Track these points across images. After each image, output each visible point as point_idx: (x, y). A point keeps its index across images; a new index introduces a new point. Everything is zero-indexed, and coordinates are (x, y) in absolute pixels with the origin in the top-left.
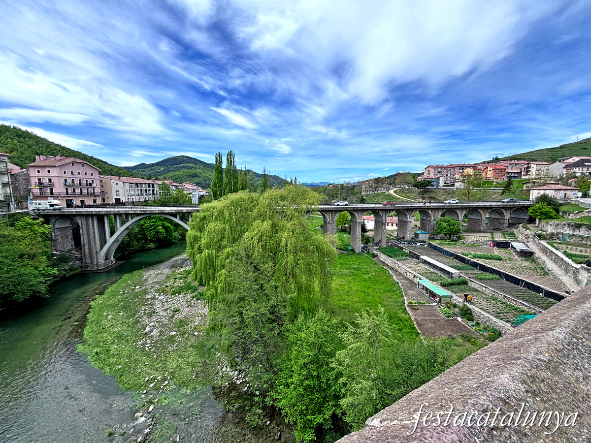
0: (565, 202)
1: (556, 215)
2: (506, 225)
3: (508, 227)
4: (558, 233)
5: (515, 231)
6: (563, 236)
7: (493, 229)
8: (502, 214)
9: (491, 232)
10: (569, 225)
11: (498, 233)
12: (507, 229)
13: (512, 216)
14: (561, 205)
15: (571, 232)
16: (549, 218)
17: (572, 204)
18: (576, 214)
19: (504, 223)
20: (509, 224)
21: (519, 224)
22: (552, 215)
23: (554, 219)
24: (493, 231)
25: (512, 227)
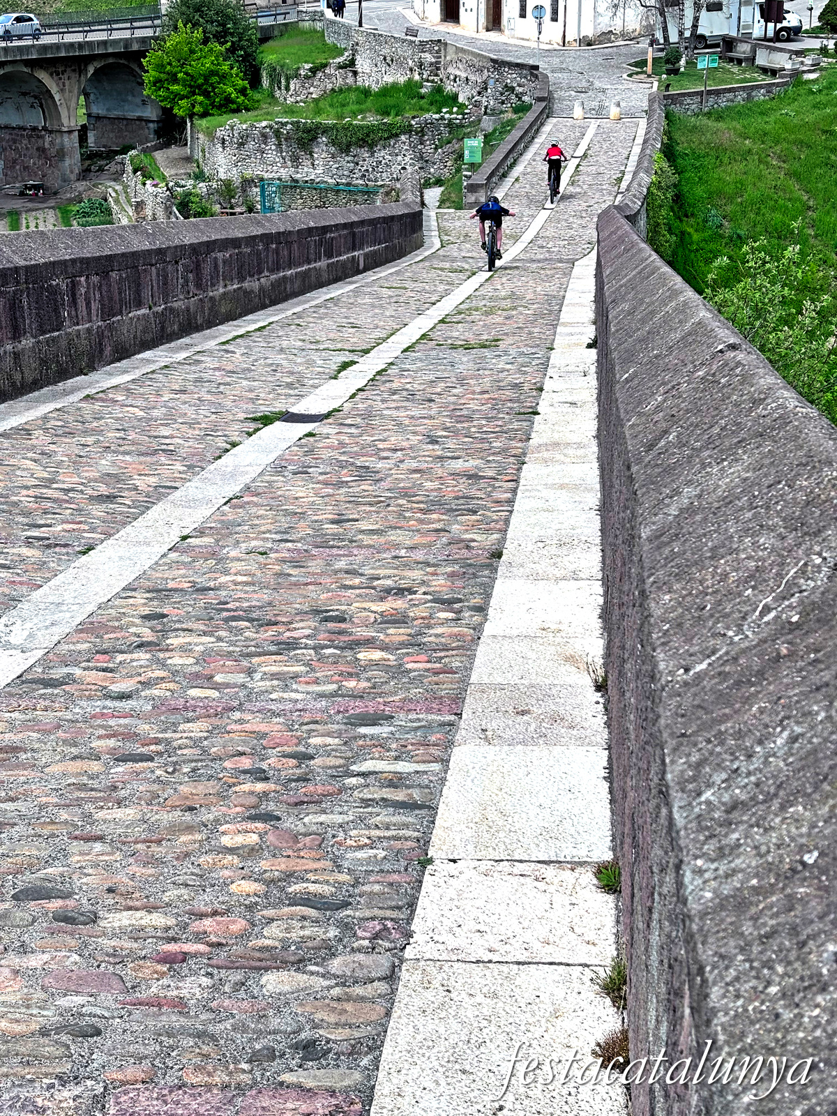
0: (280, 20)
1: (243, 92)
2: (72, 162)
3: (85, 174)
4: (247, 183)
5: (112, 189)
6: (263, 191)
7: (22, 194)
8: (43, 99)
9: (10, 213)
10: (277, 134)
11: (40, 214)
12: (81, 186)
13: (95, 110)
14: (266, 36)
15: (284, 173)
16: (219, 107)
17: (303, 32)
18: (307, 77)
19: (61, 154)
20: (90, 157)
21: (124, 151)
22: (230, 90)
23: (237, 111)
24: (18, 204)
25: (101, 169)
